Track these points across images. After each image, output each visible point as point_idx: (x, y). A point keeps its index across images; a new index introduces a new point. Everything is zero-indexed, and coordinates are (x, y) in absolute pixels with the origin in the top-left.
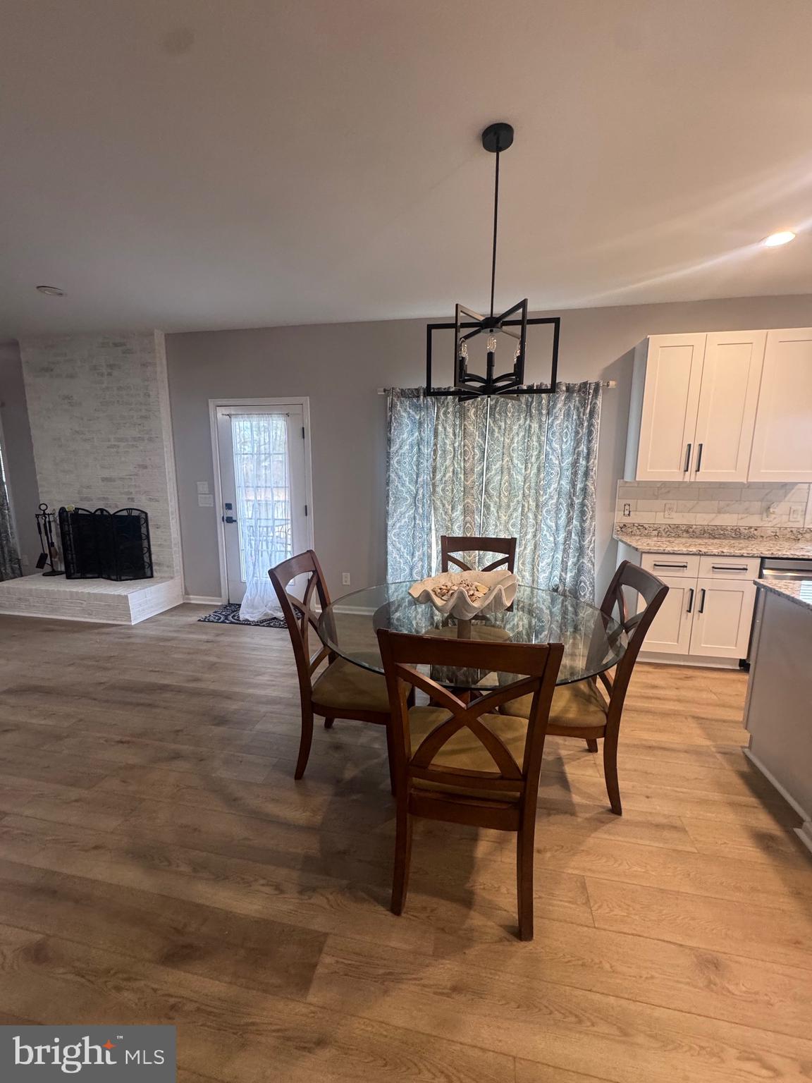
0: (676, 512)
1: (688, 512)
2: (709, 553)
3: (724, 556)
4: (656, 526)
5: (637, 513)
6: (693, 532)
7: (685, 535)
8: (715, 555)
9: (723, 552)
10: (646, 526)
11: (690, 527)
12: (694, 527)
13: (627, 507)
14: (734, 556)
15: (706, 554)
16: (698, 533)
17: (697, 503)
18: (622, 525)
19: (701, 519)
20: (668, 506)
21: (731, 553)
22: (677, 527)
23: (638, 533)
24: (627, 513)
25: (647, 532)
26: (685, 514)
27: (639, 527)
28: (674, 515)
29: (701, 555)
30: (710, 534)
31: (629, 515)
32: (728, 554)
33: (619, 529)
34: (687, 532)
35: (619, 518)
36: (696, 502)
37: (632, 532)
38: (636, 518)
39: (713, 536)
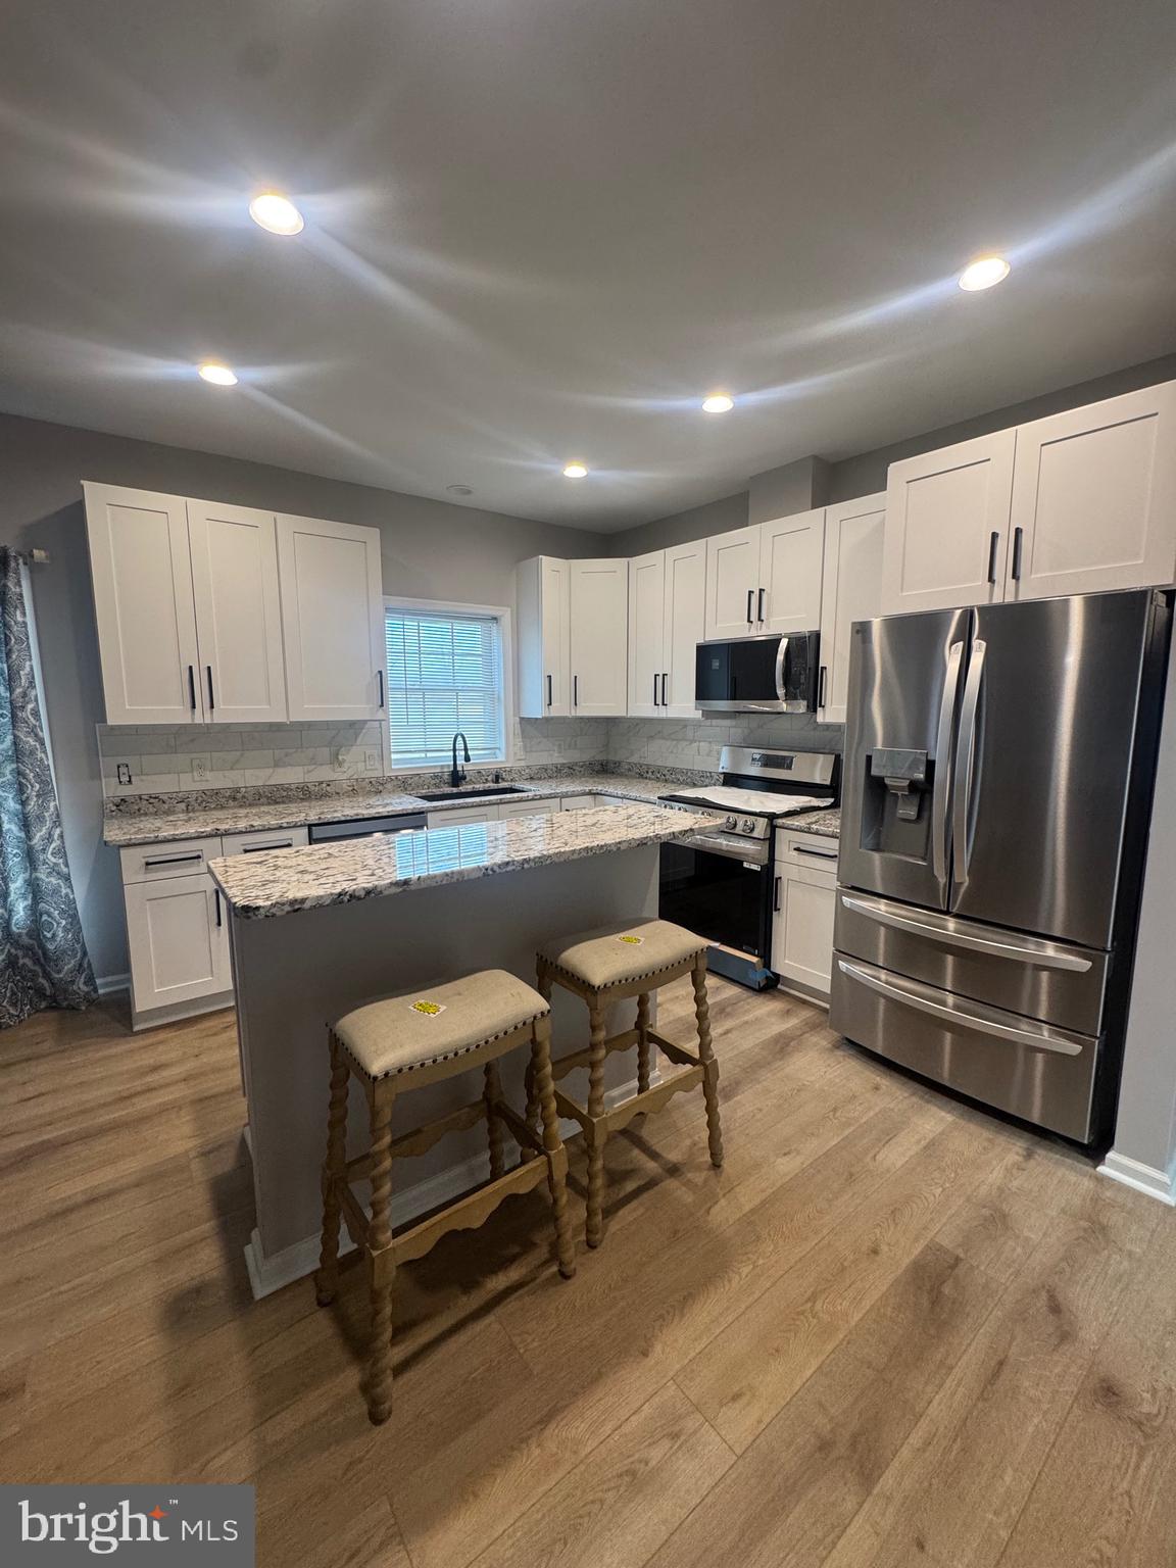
0: (212, 770)
1: (232, 769)
2: (233, 831)
3: (255, 831)
4: (180, 795)
5: (144, 777)
6: (244, 797)
7: (231, 803)
8: (241, 833)
9: (252, 826)
10: (165, 798)
11: (237, 790)
12: (244, 790)
13: (123, 770)
14: (270, 829)
15: (227, 833)
16: (250, 798)
17: (242, 755)
18: (118, 800)
19: (252, 777)
20: (195, 763)
21: (264, 826)
22: (217, 792)
23: (152, 810)
24: (125, 779)
25: (166, 806)
26: (227, 773)
27: (152, 800)
28: (209, 775)
29: (222, 835)
30: (268, 798)
31: (130, 781)
32: (260, 828)
33: (114, 808)
34: (234, 799)
35: (111, 789)
36: (238, 753)
37: (139, 810)
38: (142, 786)
39: (274, 801)
